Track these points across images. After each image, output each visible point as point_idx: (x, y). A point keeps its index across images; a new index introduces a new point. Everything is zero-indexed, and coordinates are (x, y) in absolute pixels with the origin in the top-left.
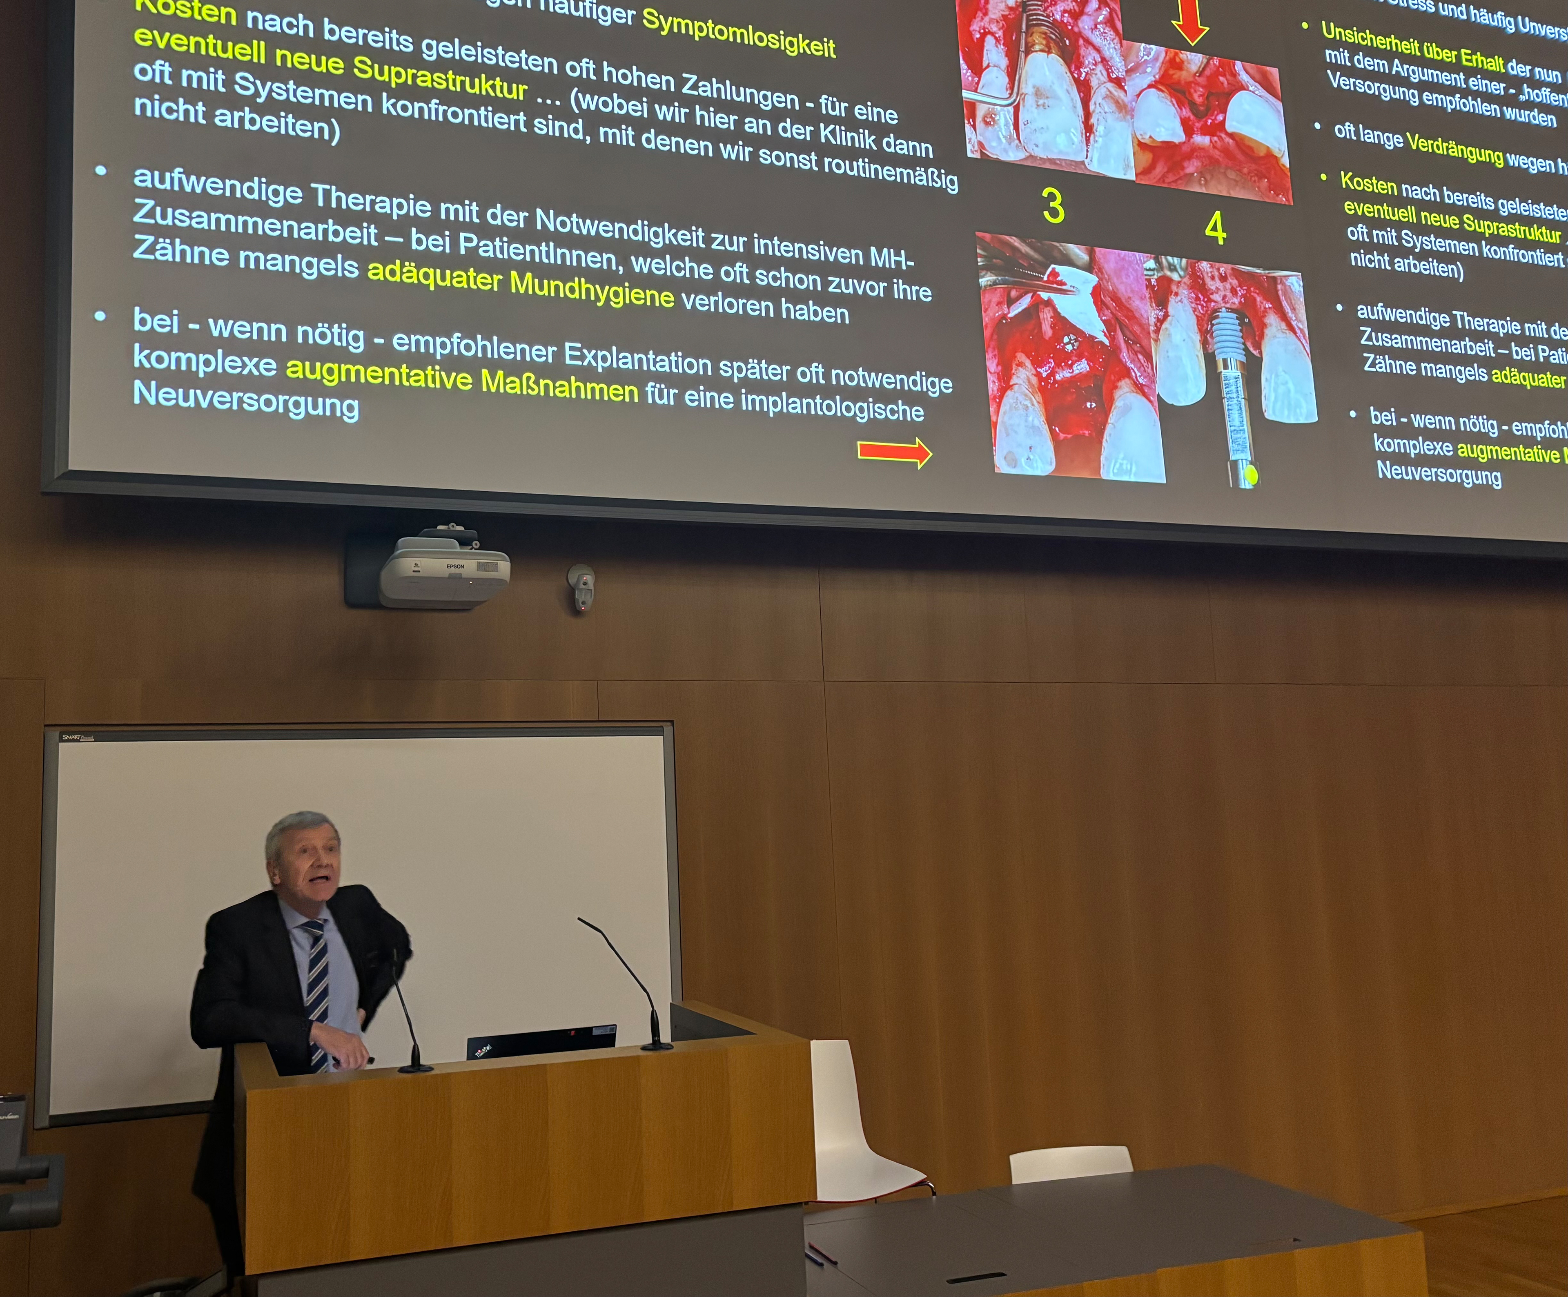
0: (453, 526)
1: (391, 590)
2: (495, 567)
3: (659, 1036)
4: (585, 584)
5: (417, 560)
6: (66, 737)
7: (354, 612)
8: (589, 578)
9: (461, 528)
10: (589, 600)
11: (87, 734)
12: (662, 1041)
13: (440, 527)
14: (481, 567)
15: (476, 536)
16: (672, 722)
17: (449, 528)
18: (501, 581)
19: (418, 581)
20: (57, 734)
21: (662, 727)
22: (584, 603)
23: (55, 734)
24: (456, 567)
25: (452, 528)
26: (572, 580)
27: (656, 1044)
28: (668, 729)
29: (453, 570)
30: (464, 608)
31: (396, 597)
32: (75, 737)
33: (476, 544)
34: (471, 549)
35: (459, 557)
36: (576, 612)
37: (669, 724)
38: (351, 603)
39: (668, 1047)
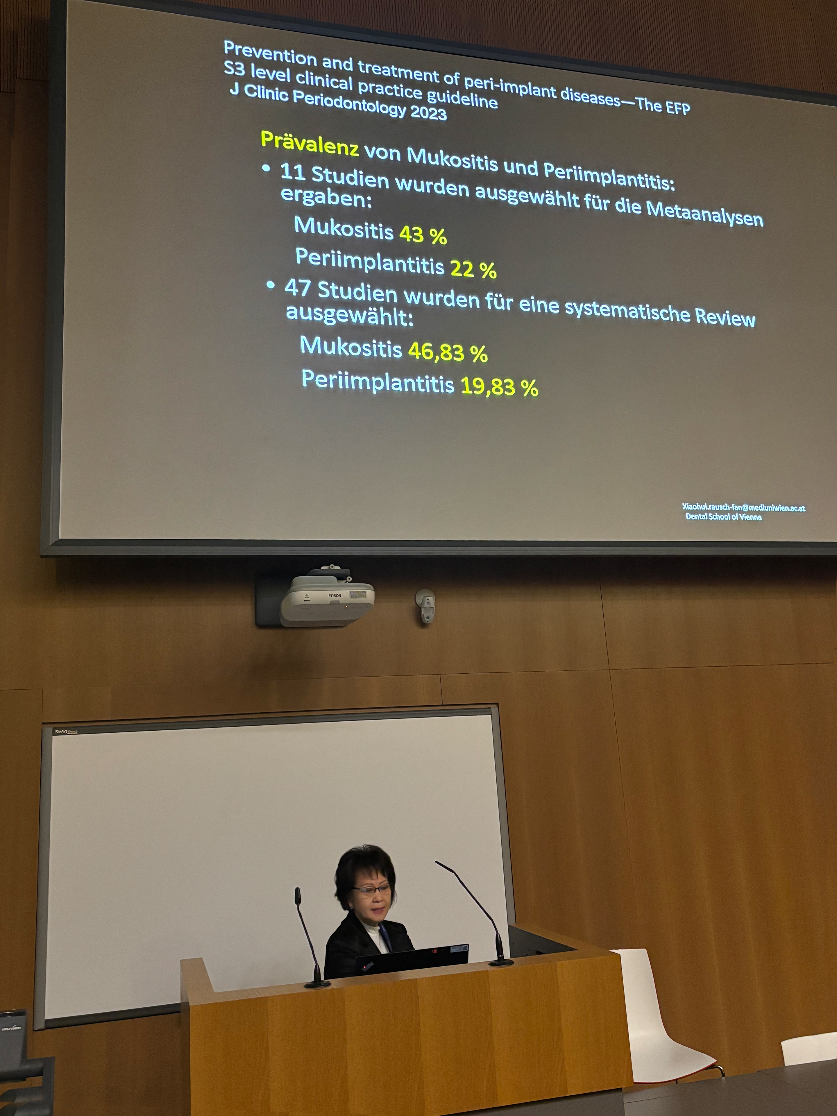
0: (332, 566)
1: (288, 615)
2: (363, 595)
3: (503, 954)
4: (428, 603)
5: (308, 593)
6: (58, 732)
7: (263, 631)
8: (431, 599)
9: (339, 568)
10: (432, 615)
11: (72, 729)
12: (505, 958)
13: (323, 568)
14: (353, 595)
15: (349, 573)
16: (497, 704)
17: (329, 568)
18: (367, 605)
19: (308, 607)
20: (51, 729)
21: (490, 708)
22: (428, 618)
23: (49, 729)
24: (335, 596)
25: (331, 568)
26: (419, 601)
27: (500, 961)
28: (494, 709)
29: (333, 599)
30: (340, 625)
31: (292, 620)
32: (64, 731)
33: (349, 579)
34: (346, 582)
35: (338, 589)
36: (422, 624)
37: (495, 705)
38: (260, 625)
39: (510, 963)
